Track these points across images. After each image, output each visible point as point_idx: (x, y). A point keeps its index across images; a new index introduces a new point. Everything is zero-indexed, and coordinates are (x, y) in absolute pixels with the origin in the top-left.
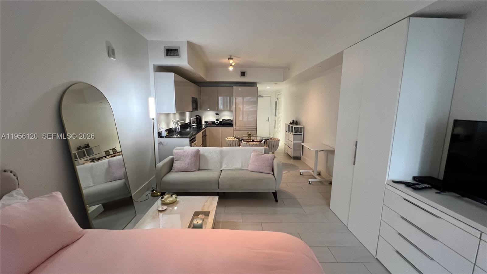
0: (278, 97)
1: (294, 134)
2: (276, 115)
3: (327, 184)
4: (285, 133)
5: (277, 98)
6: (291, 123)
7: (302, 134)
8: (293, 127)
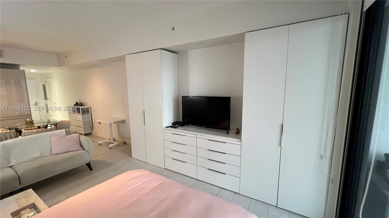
0: (47, 80)
1: (82, 114)
2: (46, 98)
3: (123, 144)
4: (69, 114)
5: (46, 82)
6: (75, 105)
7: (90, 113)
8: (80, 108)
